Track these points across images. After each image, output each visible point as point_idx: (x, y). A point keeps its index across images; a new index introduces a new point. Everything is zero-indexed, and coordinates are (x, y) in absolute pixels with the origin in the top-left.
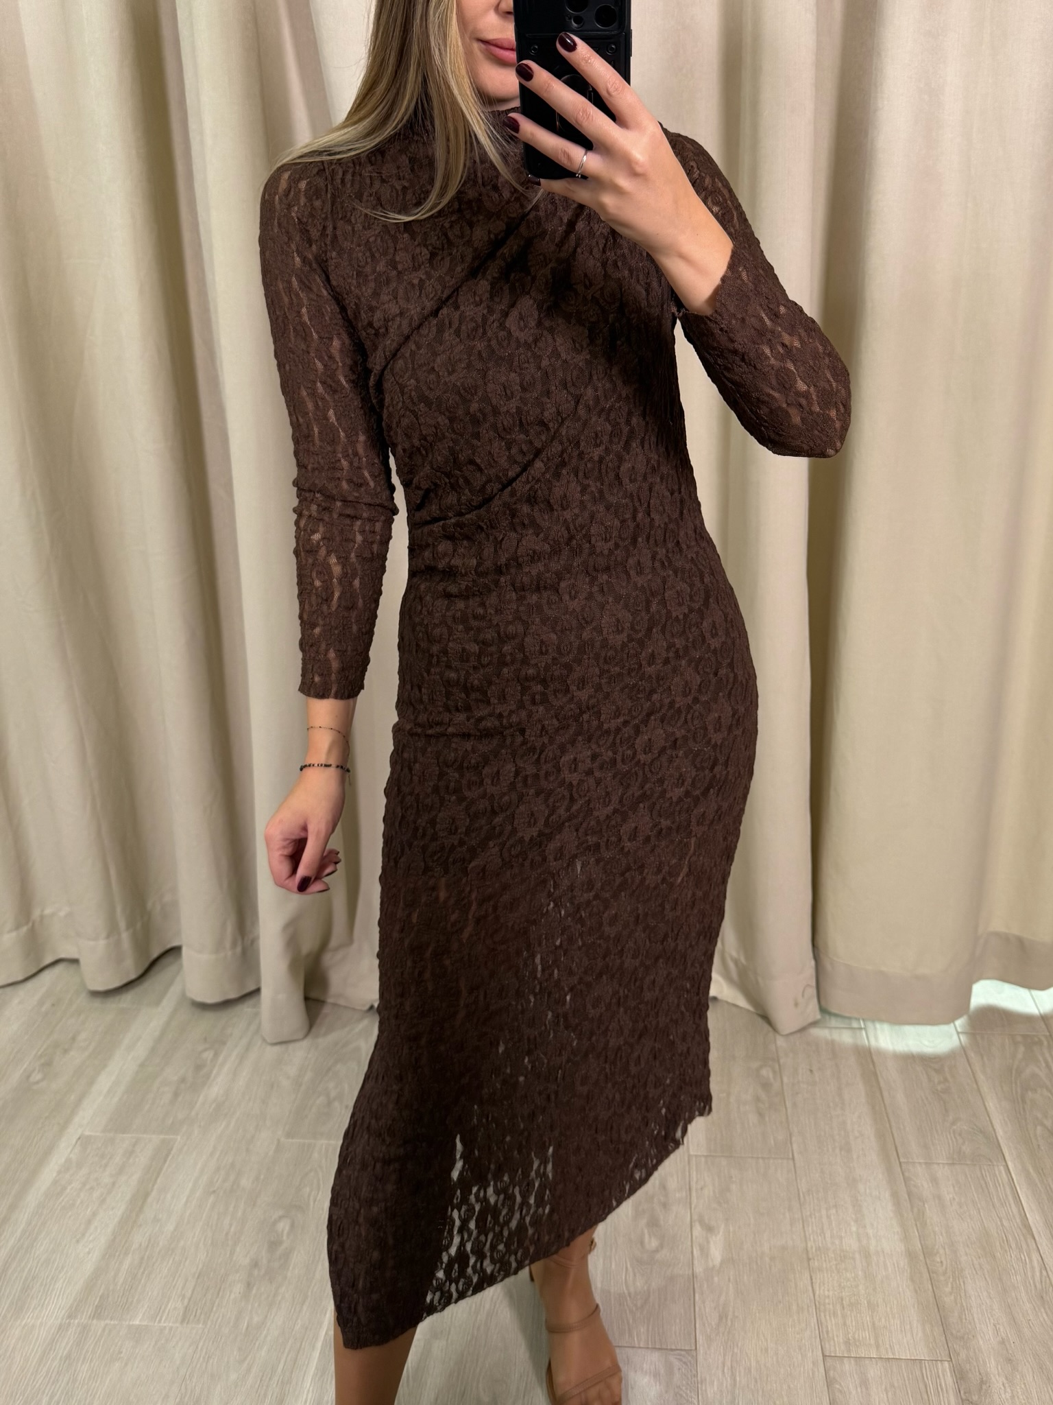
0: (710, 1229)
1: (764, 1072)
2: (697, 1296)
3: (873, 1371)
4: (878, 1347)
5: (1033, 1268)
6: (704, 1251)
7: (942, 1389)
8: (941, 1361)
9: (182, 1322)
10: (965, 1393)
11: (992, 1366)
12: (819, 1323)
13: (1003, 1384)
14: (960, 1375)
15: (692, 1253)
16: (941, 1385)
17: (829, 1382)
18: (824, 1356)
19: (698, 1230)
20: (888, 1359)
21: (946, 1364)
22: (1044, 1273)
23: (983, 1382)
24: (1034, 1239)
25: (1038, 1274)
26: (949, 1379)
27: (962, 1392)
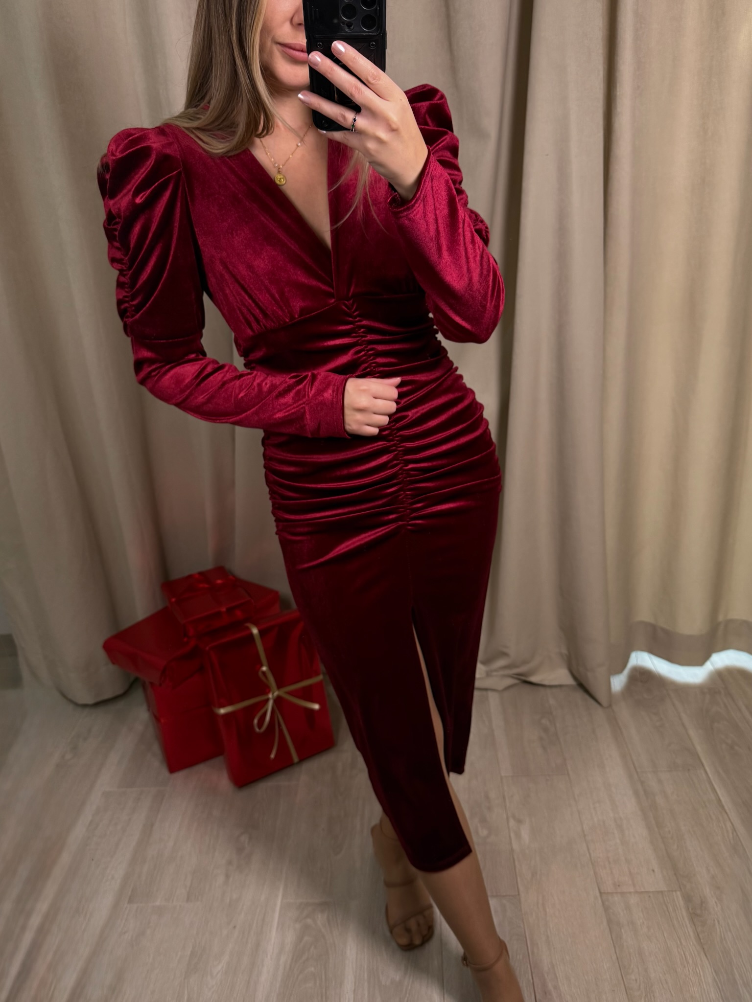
0: (519, 821)
1: (545, 721)
2: (517, 863)
3: (633, 900)
4: (634, 885)
5: (727, 831)
6: (518, 835)
7: (677, 908)
8: (675, 891)
9: (188, 900)
10: (692, 909)
11: (707, 891)
12: (595, 874)
13: (716, 902)
14: (688, 899)
15: (510, 837)
16: (676, 906)
17: (606, 909)
18: (600, 893)
19: (512, 823)
20: (642, 892)
21: (679, 893)
22: (735, 834)
23: (703, 903)
24: (726, 813)
25: (731, 835)
26: (681, 902)
27: (690, 909)
